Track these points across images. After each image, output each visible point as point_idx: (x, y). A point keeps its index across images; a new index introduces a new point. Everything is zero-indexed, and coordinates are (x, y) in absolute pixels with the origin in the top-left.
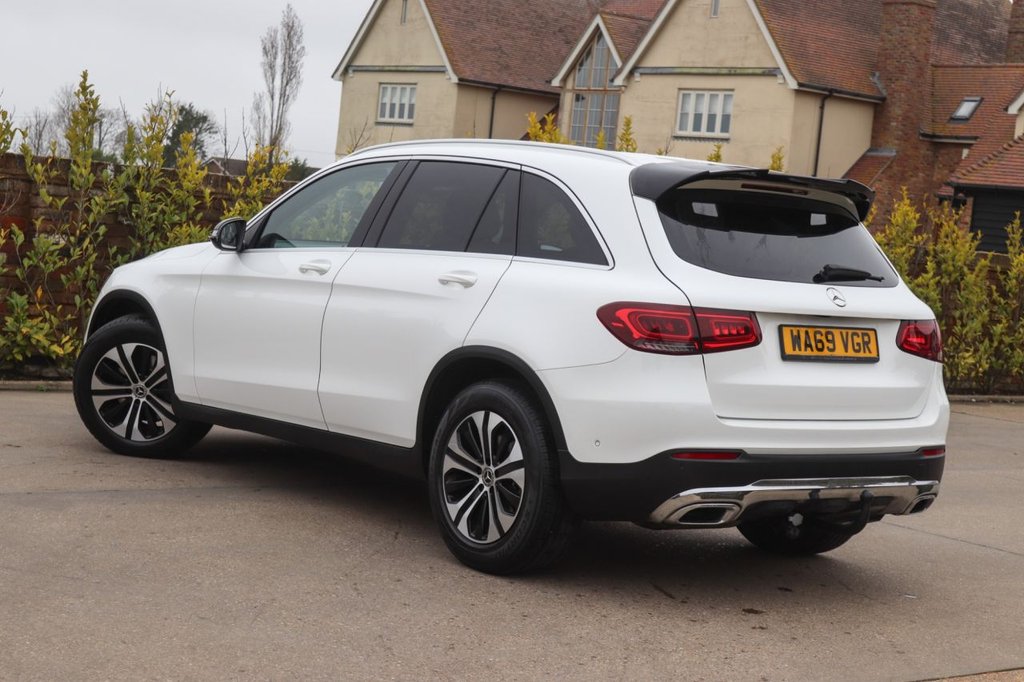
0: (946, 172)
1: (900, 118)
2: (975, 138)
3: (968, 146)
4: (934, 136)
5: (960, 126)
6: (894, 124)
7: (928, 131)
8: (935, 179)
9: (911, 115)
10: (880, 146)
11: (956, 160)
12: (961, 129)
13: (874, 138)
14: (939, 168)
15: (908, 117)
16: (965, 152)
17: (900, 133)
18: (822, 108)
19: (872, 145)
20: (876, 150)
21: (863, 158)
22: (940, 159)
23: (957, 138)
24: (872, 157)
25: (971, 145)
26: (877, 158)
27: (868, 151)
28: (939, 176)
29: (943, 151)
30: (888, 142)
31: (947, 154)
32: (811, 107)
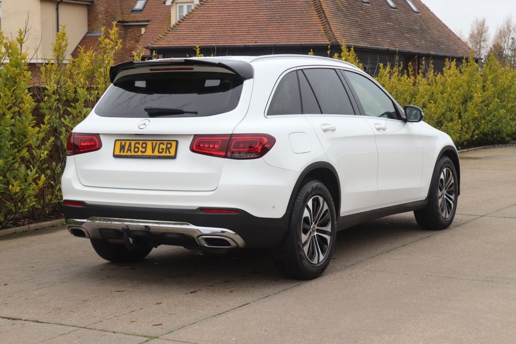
0: (134, 42)
1: (104, 12)
2: (148, 21)
3: (145, 26)
4: (124, 22)
5: (138, 15)
6: (100, 16)
7: (121, 19)
8: (127, 47)
9: (110, 10)
10: (94, 30)
11: (138, 35)
12: (139, 17)
13: (89, 25)
14: (129, 40)
15: (108, 11)
16: (143, 30)
17: (104, 21)
18: (57, 9)
19: (89, 30)
20: (91, 33)
21: (85, 38)
22: (128, 35)
23: (137, 22)
24: (90, 37)
25: (147, 25)
26: (92, 37)
27: (87, 33)
28: (129, 45)
29: (129, 30)
30: (98, 27)
31: (133, 32)
32: (51, 9)
